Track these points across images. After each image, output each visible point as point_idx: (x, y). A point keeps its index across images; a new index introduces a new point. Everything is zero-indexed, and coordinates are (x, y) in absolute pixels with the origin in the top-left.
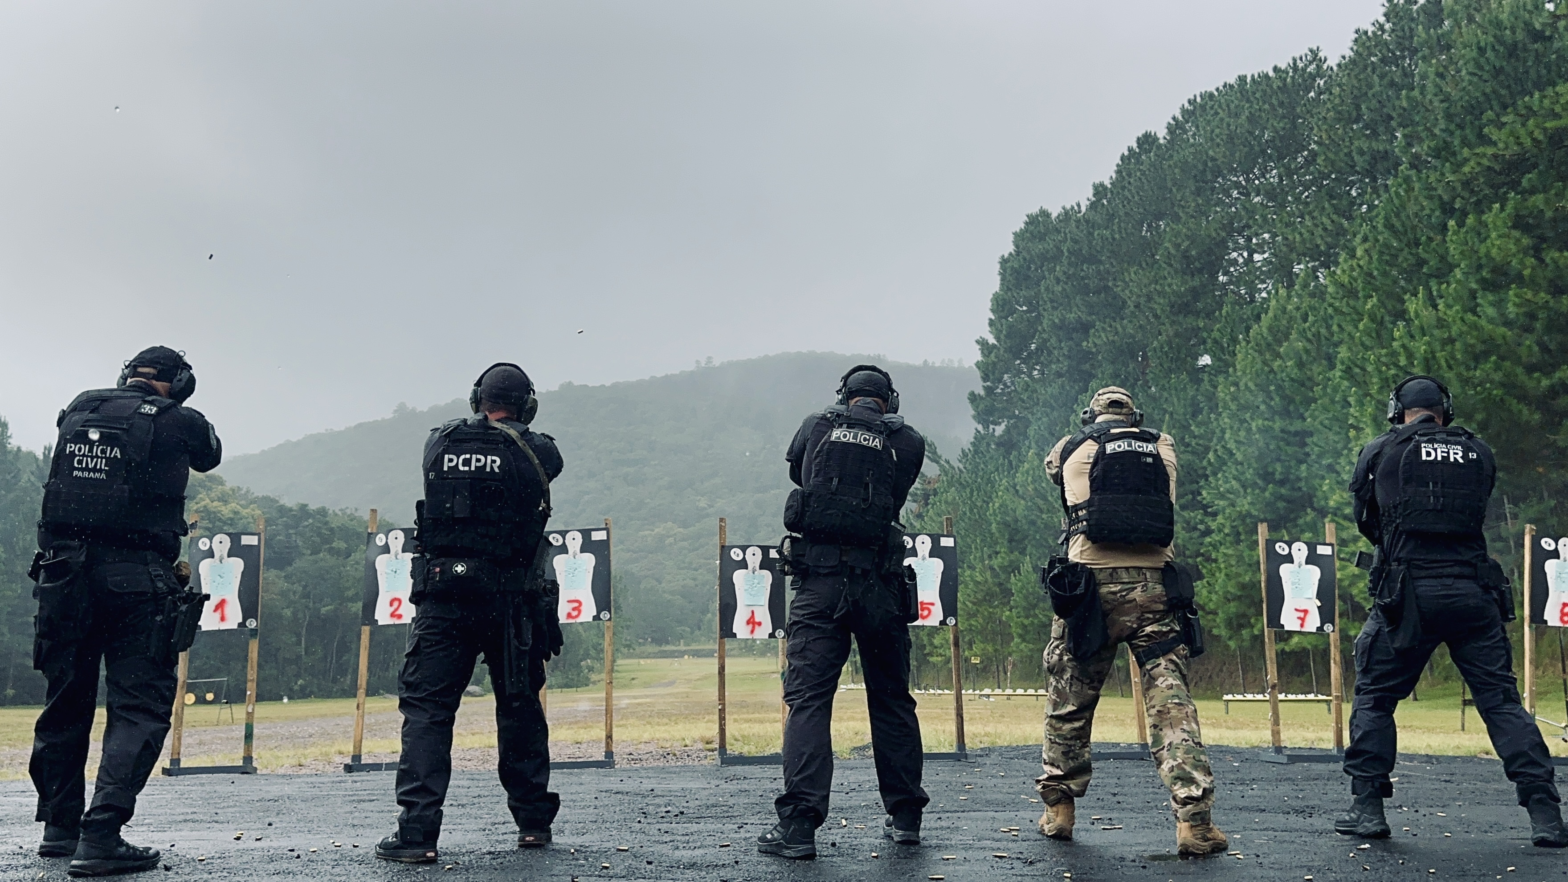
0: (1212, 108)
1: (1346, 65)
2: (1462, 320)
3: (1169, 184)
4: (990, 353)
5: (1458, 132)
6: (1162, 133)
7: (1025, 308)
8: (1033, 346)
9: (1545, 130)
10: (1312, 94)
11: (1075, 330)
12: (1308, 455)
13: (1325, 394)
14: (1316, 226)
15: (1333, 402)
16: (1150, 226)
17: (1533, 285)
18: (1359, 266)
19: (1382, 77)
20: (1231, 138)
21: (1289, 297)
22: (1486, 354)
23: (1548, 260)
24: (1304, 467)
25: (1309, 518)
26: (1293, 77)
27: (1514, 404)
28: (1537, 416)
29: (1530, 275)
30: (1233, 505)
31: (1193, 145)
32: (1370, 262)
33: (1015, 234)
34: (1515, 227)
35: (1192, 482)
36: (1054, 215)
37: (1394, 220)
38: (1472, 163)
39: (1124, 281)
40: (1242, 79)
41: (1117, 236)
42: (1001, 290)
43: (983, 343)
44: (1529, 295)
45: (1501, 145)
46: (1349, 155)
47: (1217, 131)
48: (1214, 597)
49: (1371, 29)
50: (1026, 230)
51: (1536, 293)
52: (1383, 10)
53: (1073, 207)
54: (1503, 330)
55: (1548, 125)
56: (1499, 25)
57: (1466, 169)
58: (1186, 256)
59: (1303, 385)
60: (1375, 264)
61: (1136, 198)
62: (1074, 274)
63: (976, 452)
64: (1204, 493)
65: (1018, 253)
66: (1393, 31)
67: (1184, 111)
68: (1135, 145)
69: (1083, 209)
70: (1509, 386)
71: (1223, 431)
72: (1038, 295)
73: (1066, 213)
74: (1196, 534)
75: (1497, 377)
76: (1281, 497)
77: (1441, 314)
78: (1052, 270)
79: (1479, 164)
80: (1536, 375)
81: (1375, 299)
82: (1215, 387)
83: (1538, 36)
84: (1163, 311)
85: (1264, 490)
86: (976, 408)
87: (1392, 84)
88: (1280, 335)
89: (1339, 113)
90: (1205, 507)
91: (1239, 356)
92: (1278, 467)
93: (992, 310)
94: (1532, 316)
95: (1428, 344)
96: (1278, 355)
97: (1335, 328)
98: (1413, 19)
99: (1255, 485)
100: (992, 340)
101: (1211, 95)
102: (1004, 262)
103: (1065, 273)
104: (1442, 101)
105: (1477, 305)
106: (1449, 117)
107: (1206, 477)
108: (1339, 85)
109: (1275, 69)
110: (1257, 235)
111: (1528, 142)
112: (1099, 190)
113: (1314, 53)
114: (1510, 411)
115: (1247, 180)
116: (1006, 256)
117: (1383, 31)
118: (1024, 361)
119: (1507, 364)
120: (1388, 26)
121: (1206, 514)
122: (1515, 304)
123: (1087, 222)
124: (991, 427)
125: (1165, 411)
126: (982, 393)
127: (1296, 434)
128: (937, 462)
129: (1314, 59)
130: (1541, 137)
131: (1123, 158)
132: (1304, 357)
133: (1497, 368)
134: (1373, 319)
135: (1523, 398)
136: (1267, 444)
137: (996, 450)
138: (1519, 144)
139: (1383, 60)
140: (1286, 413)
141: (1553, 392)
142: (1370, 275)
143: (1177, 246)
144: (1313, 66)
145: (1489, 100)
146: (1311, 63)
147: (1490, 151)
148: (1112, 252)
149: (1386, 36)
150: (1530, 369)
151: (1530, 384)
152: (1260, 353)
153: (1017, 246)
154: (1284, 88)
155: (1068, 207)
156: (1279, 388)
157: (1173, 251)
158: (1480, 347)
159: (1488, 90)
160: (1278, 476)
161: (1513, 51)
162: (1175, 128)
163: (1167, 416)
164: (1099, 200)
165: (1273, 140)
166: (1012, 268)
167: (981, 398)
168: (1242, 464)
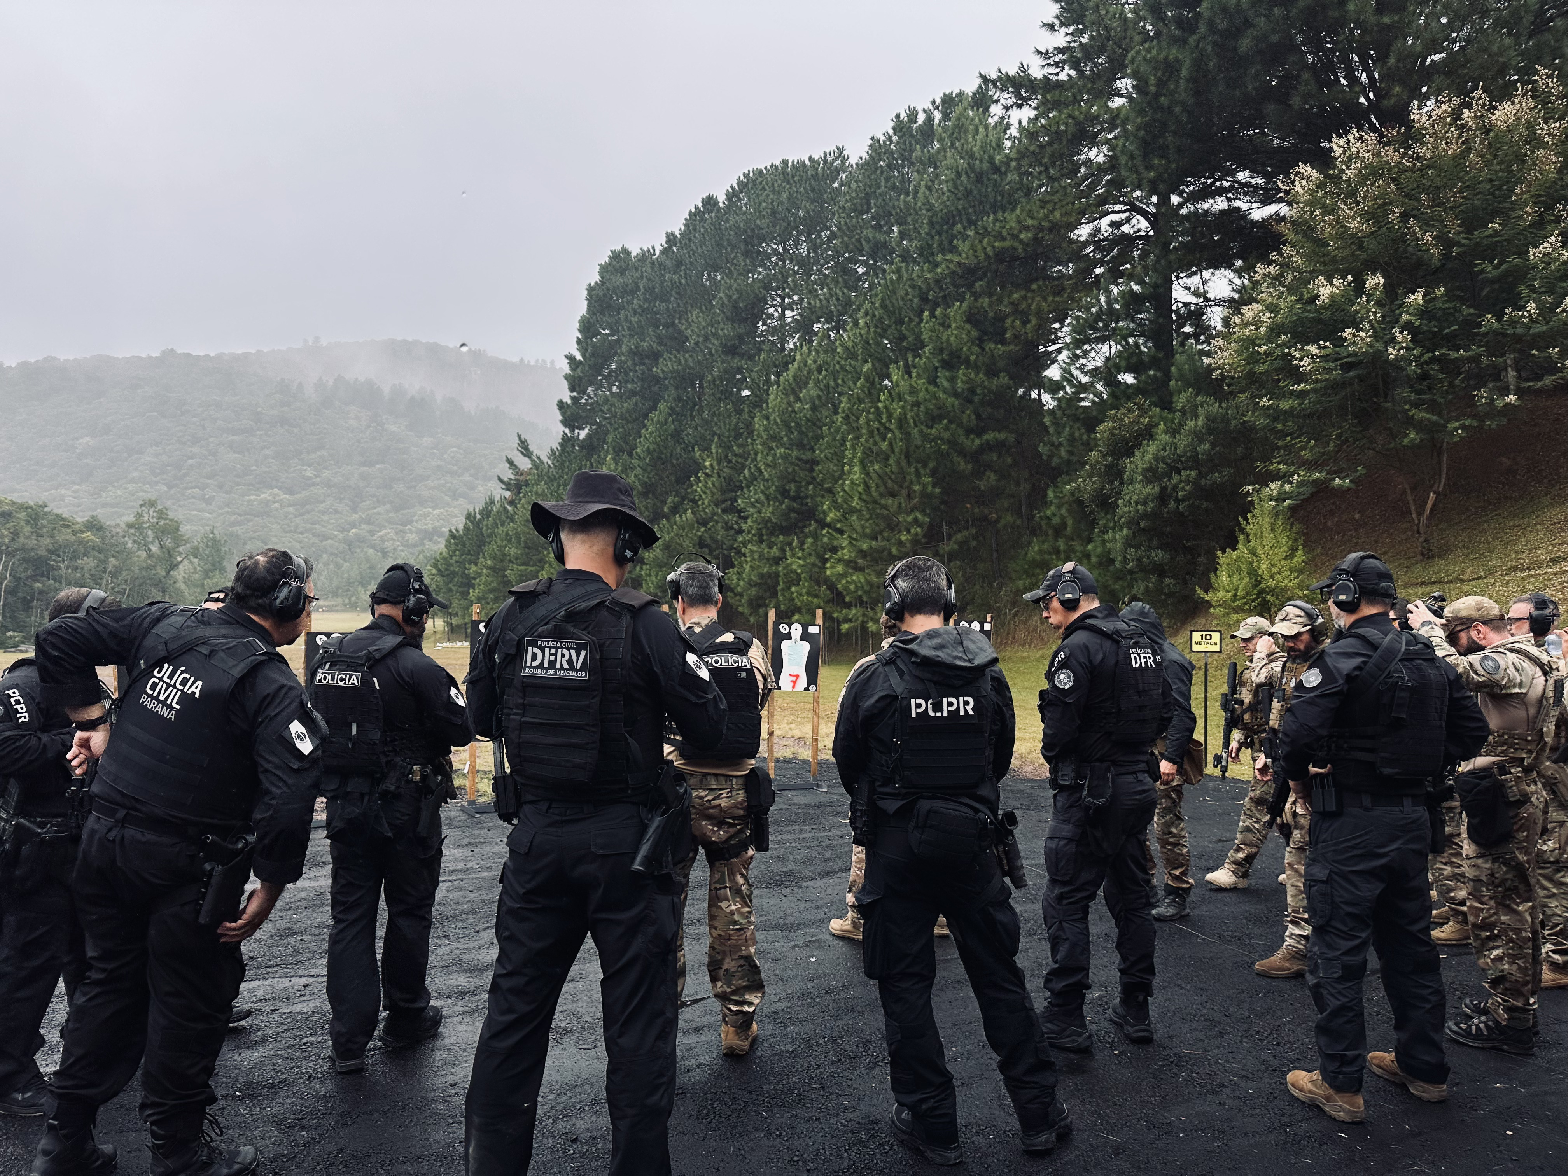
0: (761, 183)
1: (863, 165)
2: (927, 390)
3: (725, 243)
4: (577, 367)
5: (937, 237)
6: (722, 198)
7: (607, 332)
8: (613, 366)
9: (994, 247)
10: (836, 185)
11: (648, 357)
12: (814, 478)
13: (830, 433)
14: (832, 296)
15: (834, 439)
16: (709, 275)
17: (976, 368)
18: (861, 335)
19: (887, 179)
20: (774, 212)
21: (810, 351)
22: (941, 418)
23: (987, 349)
24: (811, 487)
25: (812, 528)
26: (823, 168)
27: (956, 458)
28: (970, 467)
29: (975, 360)
30: (760, 512)
31: (745, 213)
32: (868, 333)
33: (600, 265)
34: (968, 321)
35: (732, 491)
36: (634, 254)
37: (888, 302)
38: (943, 266)
39: (687, 320)
40: (785, 162)
41: (683, 281)
42: (588, 312)
43: (571, 358)
44: (972, 375)
45: (964, 255)
46: (859, 241)
47: (764, 204)
48: (742, 583)
49: (882, 138)
50: (610, 264)
51: (977, 375)
52: (892, 124)
53: (649, 250)
54: (951, 400)
55: (996, 244)
56: (972, 156)
57: (939, 270)
58: (735, 307)
59: (814, 424)
60: (872, 335)
61: (700, 251)
62: (648, 308)
63: (563, 450)
64: (740, 501)
65: (603, 283)
66: (898, 143)
67: (740, 182)
68: (700, 205)
69: (658, 253)
70: (952, 443)
71: (756, 454)
72: (618, 322)
73: (644, 254)
74: (733, 532)
75: (946, 435)
76: (793, 510)
77: (913, 383)
78: (630, 303)
79: (948, 267)
80: (972, 436)
81: (870, 365)
82: (753, 418)
83: (996, 169)
84: (717, 351)
85: (781, 503)
86: (563, 414)
87: (894, 187)
88: (800, 383)
89: (855, 205)
90: (739, 512)
91: (772, 397)
92: (793, 487)
93: (580, 331)
94: (972, 391)
95: (903, 407)
96: (798, 399)
97: (840, 381)
98: (912, 136)
99: (775, 499)
100: (579, 357)
101: (761, 172)
102: (590, 289)
103: (640, 306)
104: (928, 210)
105: (937, 377)
106: (931, 224)
107: (742, 489)
108: (856, 182)
109: (810, 158)
110: (789, 297)
111: (982, 256)
112: (671, 238)
113: (840, 151)
114: (952, 462)
115: (784, 248)
116: (593, 284)
117: (891, 142)
118: (605, 377)
119: (953, 426)
120: (894, 138)
121: (740, 517)
122: (962, 381)
123: (660, 265)
124: (576, 431)
125: (715, 434)
126: (569, 402)
127: (807, 462)
128: (530, 458)
129: (840, 156)
130: (991, 254)
131: (690, 214)
132: (817, 402)
133: (947, 428)
134: (867, 379)
135: (962, 452)
136: (786, 468)
137: (580, 451)
138: (977, 257)
139: (889, 166)
140: (801, 446)
141: (981, 450)
142: (868, 343)
143: (729, 297)
144: (839, 162)
145: (960, 214)
146: (837, 158)
147: (956, 259)
148: (679, 293)
149: (892, 146)
150: (969, 431)
151: (968, 443)
152: (787, 395)
153: (602, 277)
154: (815, 177)
155: (645, 249)
156: (797, 424)
157: (726, 302)
158: (936, 412)
159: (960, 207)
160: (792, 494)
161: (980, 178)
162: (732, 196)
163: (716, 439)
164: (670, 247)
165: (804, 219)
166: (597, 296)
167: (568, 405)
168: (767, 481)
